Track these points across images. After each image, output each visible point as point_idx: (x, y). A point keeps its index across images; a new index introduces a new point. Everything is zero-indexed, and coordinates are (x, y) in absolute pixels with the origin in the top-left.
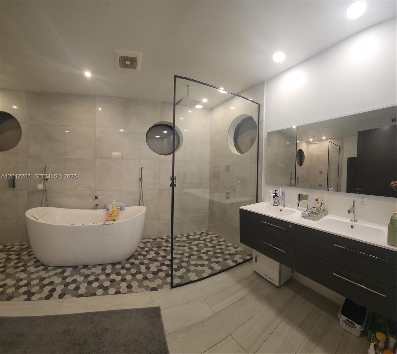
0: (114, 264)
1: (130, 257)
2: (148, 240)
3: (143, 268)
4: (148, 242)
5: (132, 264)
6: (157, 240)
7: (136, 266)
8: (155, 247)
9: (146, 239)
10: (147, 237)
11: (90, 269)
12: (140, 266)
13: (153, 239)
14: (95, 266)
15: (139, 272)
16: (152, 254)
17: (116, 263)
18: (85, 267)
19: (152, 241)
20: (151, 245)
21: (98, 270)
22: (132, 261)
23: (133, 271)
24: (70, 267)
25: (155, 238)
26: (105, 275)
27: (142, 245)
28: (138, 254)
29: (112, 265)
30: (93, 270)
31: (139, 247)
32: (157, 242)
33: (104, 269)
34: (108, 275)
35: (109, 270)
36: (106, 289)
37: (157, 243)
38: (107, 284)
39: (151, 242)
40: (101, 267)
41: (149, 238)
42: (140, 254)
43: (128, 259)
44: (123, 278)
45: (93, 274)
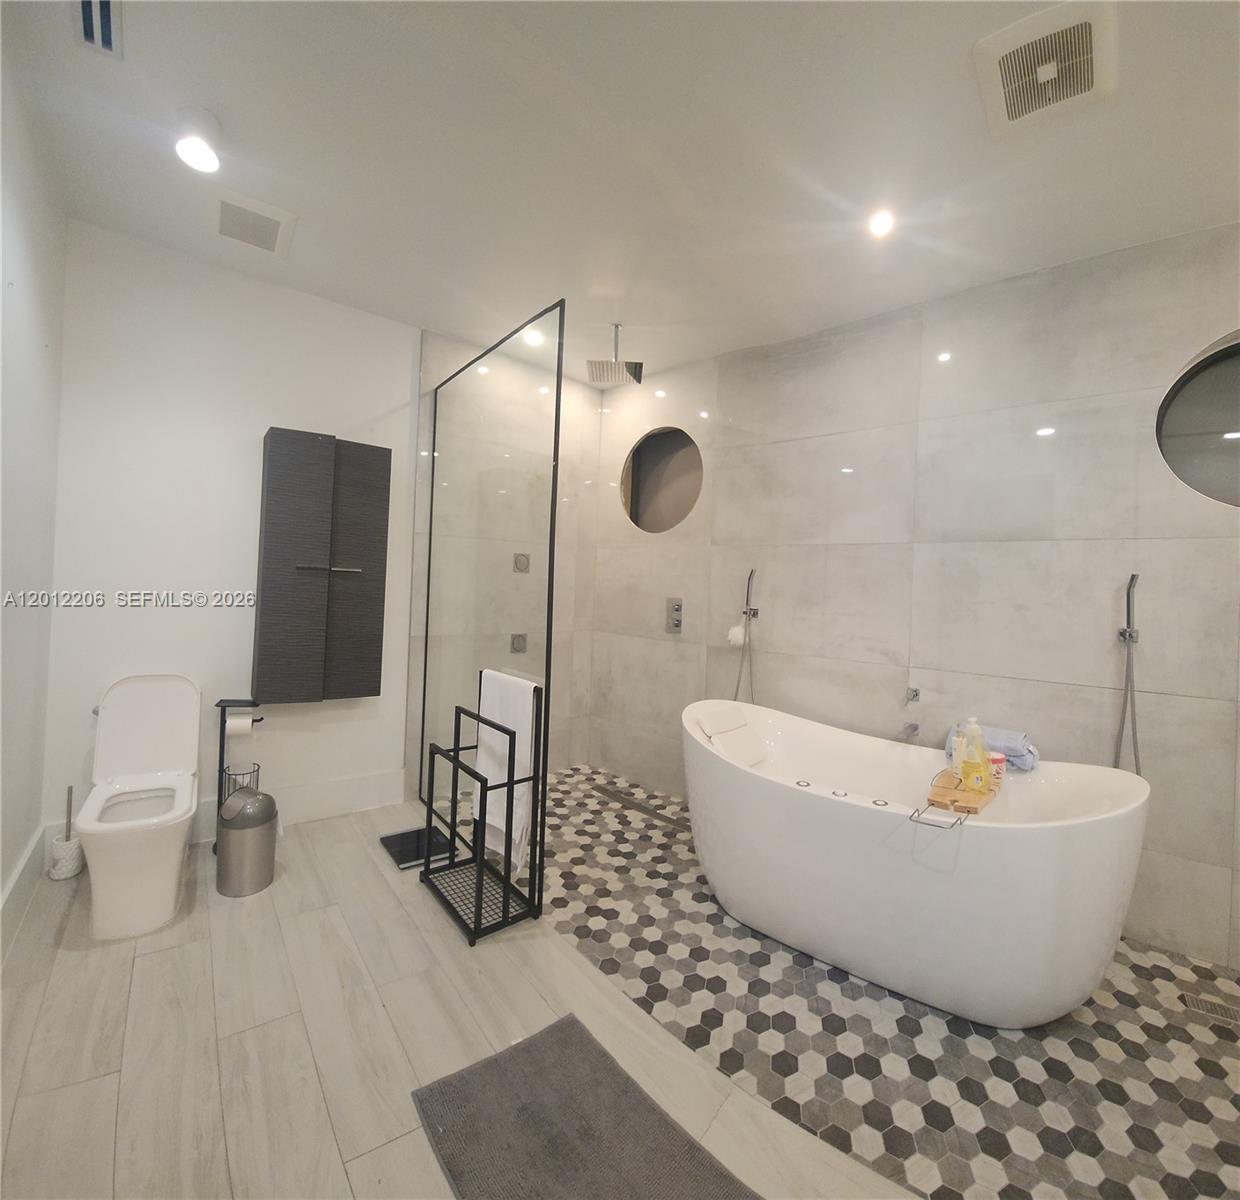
0: (960, 1025)
1: (1049, 1024)
2: (1164, 962)
3: (1114, 1127)
4: (1168, 976)
5: (1057, 1070)
6: (1220, 983)
7: (1074, 1092)
8: (1200, 1021)
9: (1151, 953)
10: (1158, 943)
11: (854, 993)
12: (1095, 1103)
13: (1196, 970)
14: (877, 990)
15: (1086, 1140)
16: (1180, 1065)
17: (974, 1024)
18: (839, 974)
19: (1186, 975)
20: (1182, 998)
21: (884, 1018)
22: (1058, 1048)
23: (1058, 1116)
24: (787, 948)
25: (1208, 966)
26: (909, 1061)
27: (1128, 984)
28: (1095, 1026)
29: (949, 1024)
30: (865, 1006)
31: (1107, 984)
32: (1217, 992)
33: (909, 1027)
34: (923, 1068)
35: (931, 1042)
36: (898, 1144)
37: (1217, 1000)
38: (908, 1117)
39: (1181, 984)
40: (898, 1009)
41: (1171, 956)
42: (1107, 1030)
43: (1037, 1032)
44: (993, 1132)
45: (862, 1024)
